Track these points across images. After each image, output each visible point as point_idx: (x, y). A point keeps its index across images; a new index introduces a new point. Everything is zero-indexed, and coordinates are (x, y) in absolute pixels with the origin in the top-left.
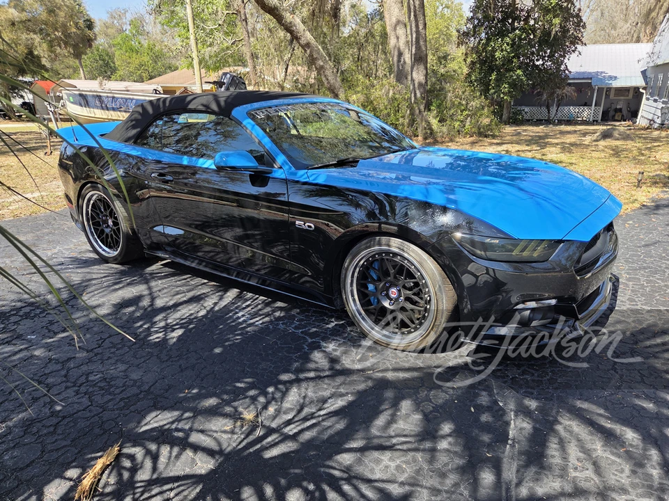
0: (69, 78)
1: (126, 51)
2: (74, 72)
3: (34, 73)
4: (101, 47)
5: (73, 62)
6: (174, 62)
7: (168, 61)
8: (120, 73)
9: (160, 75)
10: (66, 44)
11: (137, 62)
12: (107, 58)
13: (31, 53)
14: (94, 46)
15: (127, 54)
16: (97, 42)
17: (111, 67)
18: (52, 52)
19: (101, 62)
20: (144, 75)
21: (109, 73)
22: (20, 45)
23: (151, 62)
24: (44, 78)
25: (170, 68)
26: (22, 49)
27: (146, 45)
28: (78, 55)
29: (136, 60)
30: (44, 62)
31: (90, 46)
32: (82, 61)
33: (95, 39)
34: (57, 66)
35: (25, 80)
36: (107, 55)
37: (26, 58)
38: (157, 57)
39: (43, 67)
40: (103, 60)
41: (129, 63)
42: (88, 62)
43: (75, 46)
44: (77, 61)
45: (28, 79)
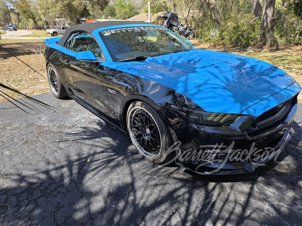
0: (99, 19)
1: (120, 7)
2: (101, 16)
3: (86, 17)
4: (111, 6)
5: (100, 12)
6: (138, 11)
7: (135, 11)
8: (117, 16)
9: (132, 17)
10: (98, 4)
11: (124, 11)
12: (113, 10)
13: (85, 8)
14: (108, 5)
15: (120, 8)
16: (109, 4)
17: (114, 14)
18: (93, 8)
19: (110, 12)
20: (126, 16)
21: (113, 16)
22: (82, 5)
23: (129, 11)
24: (89, 19)
25: (136, 13)
26: (82, 7)
27: (128, 4)
28: (102, 9)
29: (123, 11)
30: (90, 12)
31: (107, 5)
32: (104, 11)
33: (109, 2)
34: (95, 14)
35: (83, 19)
36: (113, 9)
37: (84, 10)
38: (132, 9)
39: (89, 14)
40: (112, 11)
41: (121, 12)
42: (106, 12)
43: (101, 6)
44: (102, 12)
45: (84, 19)
